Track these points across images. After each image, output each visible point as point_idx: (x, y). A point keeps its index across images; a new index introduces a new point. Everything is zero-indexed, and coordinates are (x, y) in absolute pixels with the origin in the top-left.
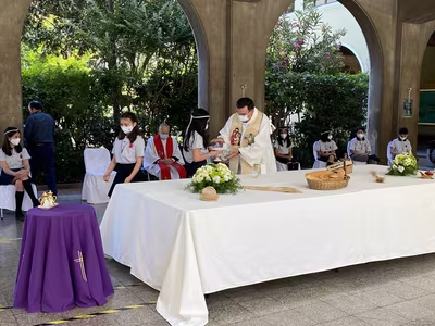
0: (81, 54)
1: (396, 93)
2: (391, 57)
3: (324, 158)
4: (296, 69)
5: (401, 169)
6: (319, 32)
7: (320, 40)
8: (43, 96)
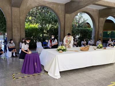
0: (36, 24)
1: (98, 32)
2: (97, 25)
3: (84, 45)
4: (78, 27)
5: (99, 47)
6: (83, 20)
7: (83, 21)
8: (29, 32)
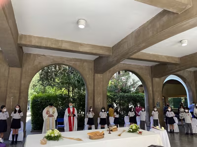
1: (154, 100)
5: (131, 130)
7: (132, 83)
8: (41, 102)
